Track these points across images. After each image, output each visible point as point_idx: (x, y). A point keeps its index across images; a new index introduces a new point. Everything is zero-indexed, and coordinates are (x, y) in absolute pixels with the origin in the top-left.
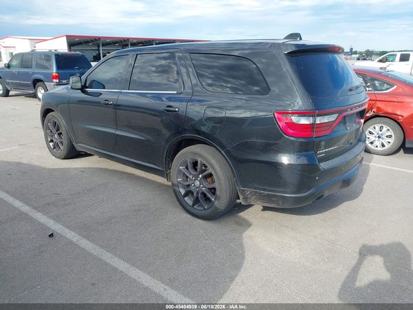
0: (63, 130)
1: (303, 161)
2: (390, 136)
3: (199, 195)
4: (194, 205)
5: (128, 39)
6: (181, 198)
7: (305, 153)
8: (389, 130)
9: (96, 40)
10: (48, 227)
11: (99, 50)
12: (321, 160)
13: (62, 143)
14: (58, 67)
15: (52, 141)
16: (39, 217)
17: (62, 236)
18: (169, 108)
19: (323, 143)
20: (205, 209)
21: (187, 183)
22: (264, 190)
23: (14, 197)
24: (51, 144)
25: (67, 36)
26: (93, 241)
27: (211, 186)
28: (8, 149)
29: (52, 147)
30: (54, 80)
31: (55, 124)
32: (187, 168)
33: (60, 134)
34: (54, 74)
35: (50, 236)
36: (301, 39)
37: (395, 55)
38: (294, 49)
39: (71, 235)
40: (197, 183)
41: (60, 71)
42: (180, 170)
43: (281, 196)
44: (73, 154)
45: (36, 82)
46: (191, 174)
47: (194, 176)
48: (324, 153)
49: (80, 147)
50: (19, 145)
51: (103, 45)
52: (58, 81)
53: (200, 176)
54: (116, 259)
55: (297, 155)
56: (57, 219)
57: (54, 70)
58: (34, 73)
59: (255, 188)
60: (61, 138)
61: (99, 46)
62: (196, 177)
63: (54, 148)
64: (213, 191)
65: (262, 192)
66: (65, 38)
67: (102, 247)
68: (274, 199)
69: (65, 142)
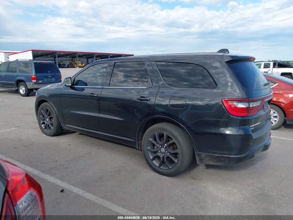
0: (54, 115)
1: (241, 132)
2: (276, 117)
3: (165, 159)
4: (160, 166)
5: (76, 53)
6: (150, 161)
7: (242, 127)
8: (274, 112)
9: (53, 53)
10: (57, 185)
11: (55, 60)
12: (253, 131)
13: (52, 124)
14: (36, 72)
15: (44, 123)
16: (48, 178)
17: (70, 191)
18: (142, 98)
19: (253, 120)
20: (170, 169)
21: (155, 150)
22: (215, 153)
23: (25, 164)
24: (42, 125)
25: (32, 50)
26: (94, 194)
27: (174, 152)
28: (8, 130)
29: (44, 127)
30: (33, 81)
31: (47, 110)
32: (155, 139)
33: (51, 118)
34: (33, 77)
35: (61, 191)
36: (228, 53)
37: (261, 64)
38: (230, 59)
39: (76, 190)
40: (163, 150)
41: (38, 74)
42: (150, 141)
43: (228, 157)
44: (60, 132)
45: (19, 82)
46: (158, 143)
47: (160, 145)
48: (253, 127)
49: (66, 127)
50: (16, 127)
51: (58, 57)
52: (35, 81)
53: (166, 145)
54: (116, 206)
55: (237, 128)
56: (62, 178)
57: (33, 74)
58: (17, 76)
59: (208, 153)
60: (51, 121)
61: (55, 58)
62: (162, 146)
63: (46, 128)
64: (176, 155)
65: (214, 155)
66: (31, 52)
67: (102, 198)
68: (223, 159)
69: (55, 124)
